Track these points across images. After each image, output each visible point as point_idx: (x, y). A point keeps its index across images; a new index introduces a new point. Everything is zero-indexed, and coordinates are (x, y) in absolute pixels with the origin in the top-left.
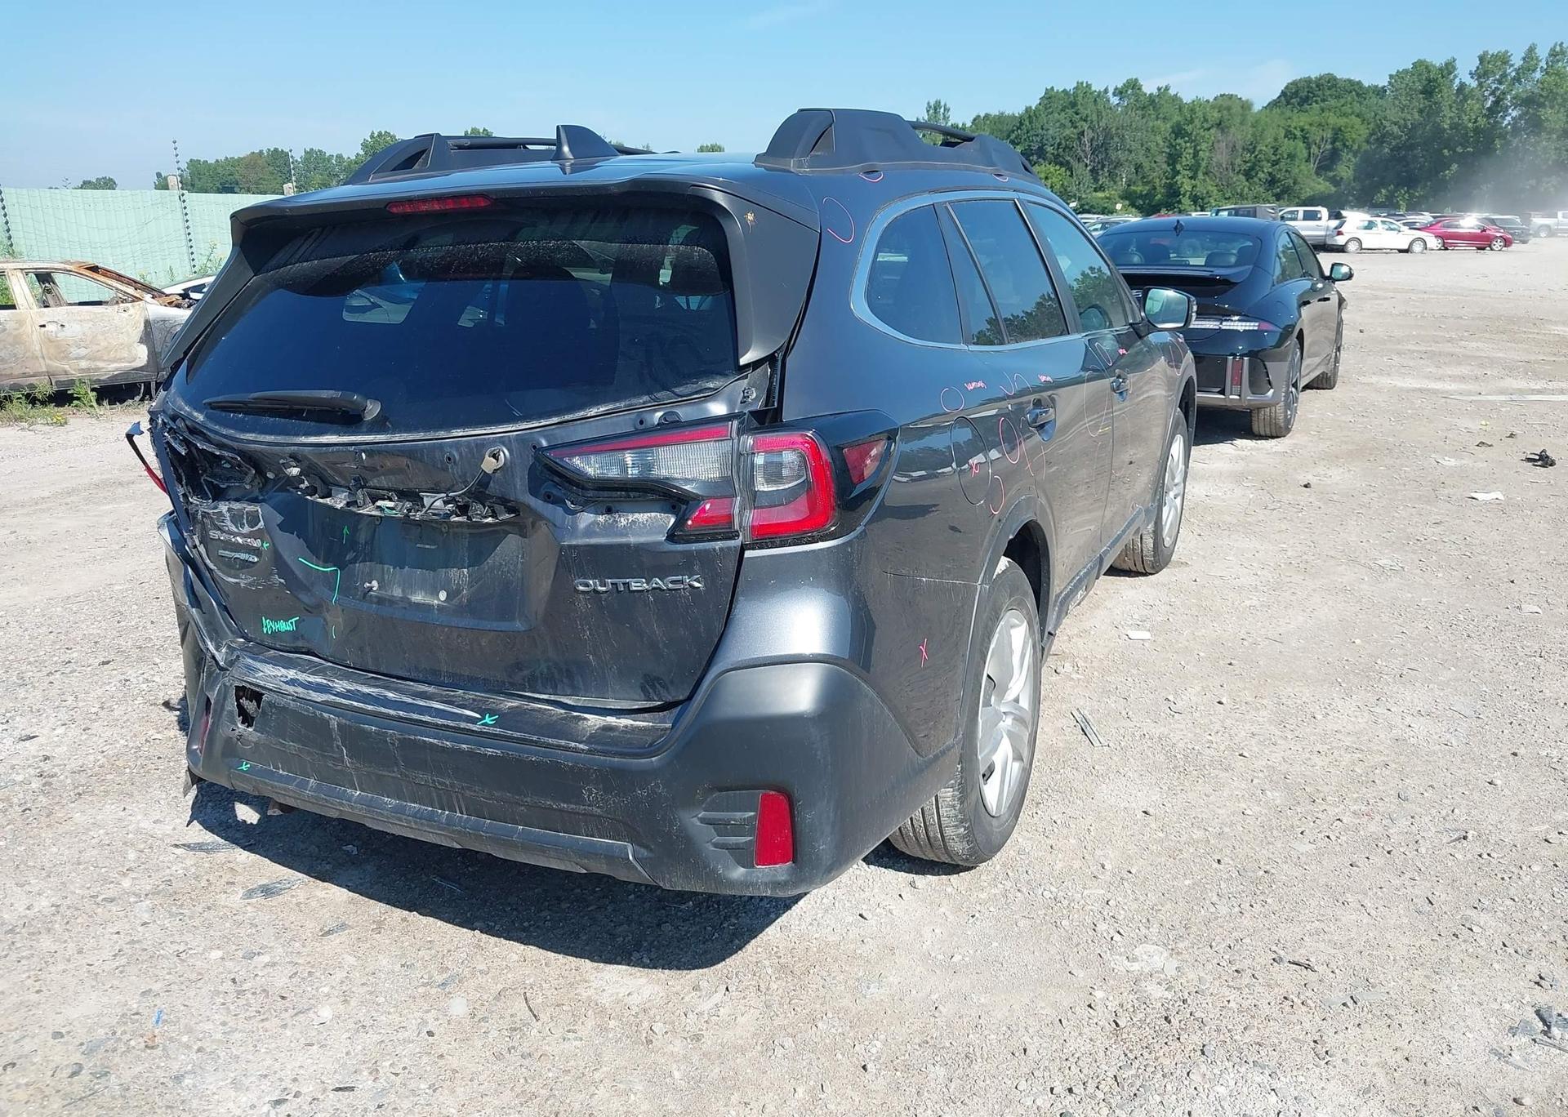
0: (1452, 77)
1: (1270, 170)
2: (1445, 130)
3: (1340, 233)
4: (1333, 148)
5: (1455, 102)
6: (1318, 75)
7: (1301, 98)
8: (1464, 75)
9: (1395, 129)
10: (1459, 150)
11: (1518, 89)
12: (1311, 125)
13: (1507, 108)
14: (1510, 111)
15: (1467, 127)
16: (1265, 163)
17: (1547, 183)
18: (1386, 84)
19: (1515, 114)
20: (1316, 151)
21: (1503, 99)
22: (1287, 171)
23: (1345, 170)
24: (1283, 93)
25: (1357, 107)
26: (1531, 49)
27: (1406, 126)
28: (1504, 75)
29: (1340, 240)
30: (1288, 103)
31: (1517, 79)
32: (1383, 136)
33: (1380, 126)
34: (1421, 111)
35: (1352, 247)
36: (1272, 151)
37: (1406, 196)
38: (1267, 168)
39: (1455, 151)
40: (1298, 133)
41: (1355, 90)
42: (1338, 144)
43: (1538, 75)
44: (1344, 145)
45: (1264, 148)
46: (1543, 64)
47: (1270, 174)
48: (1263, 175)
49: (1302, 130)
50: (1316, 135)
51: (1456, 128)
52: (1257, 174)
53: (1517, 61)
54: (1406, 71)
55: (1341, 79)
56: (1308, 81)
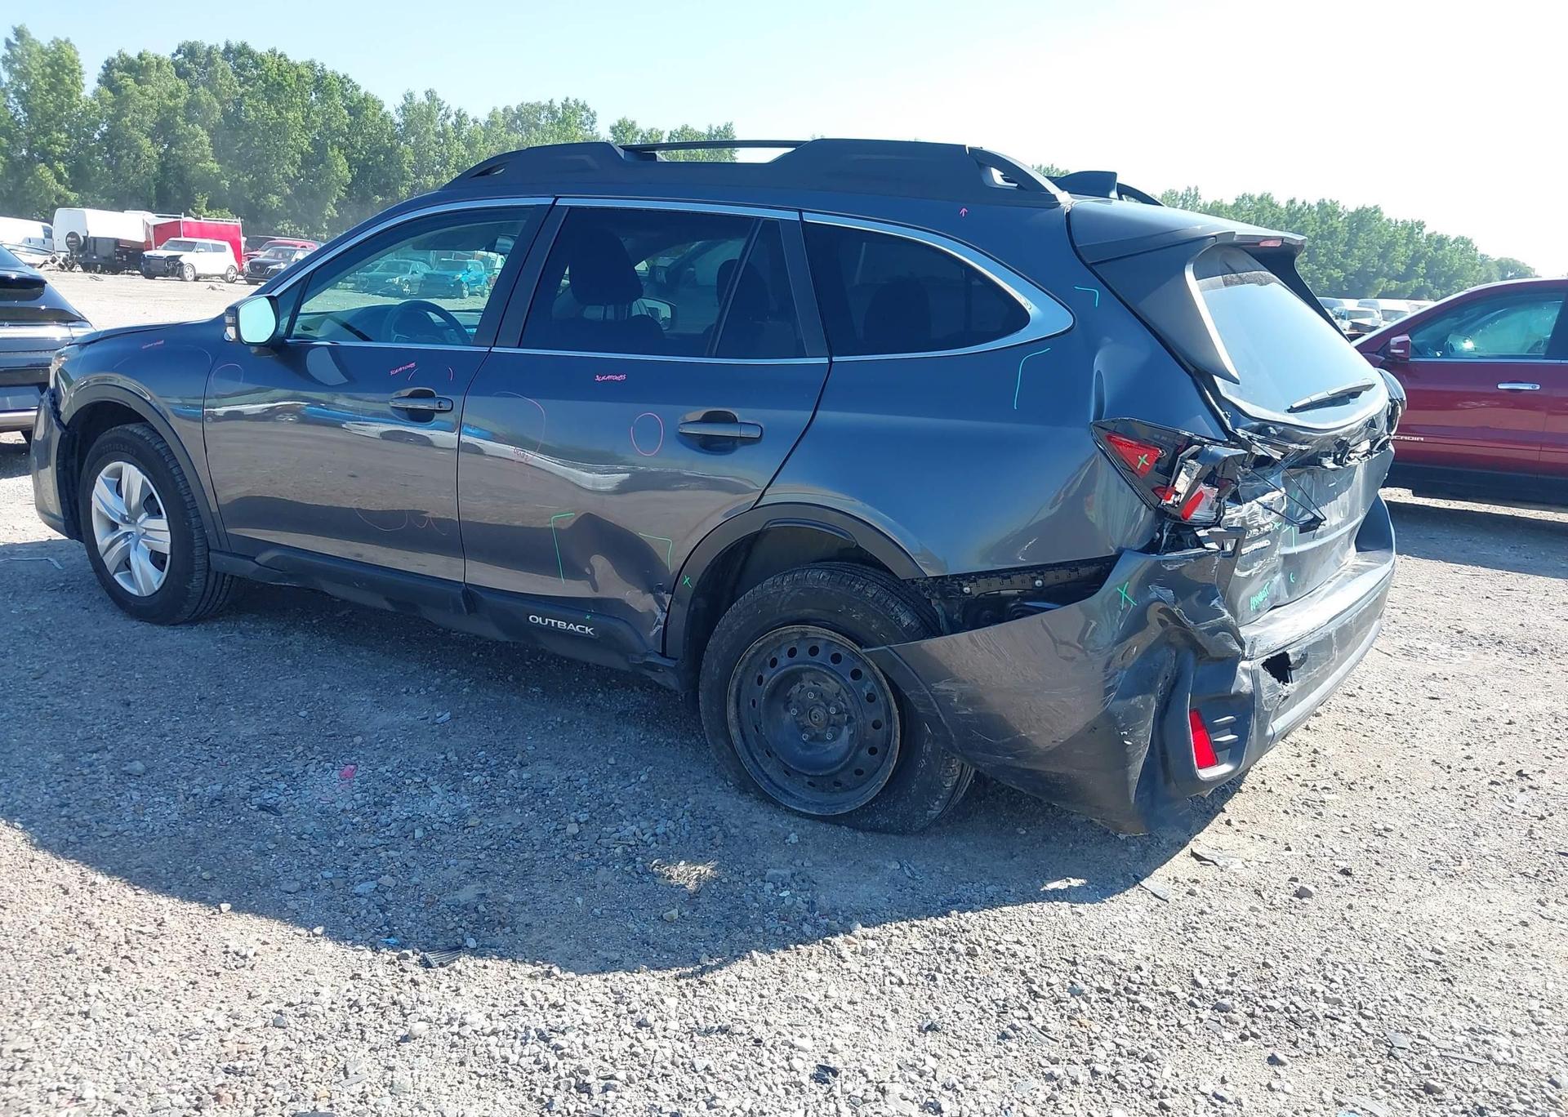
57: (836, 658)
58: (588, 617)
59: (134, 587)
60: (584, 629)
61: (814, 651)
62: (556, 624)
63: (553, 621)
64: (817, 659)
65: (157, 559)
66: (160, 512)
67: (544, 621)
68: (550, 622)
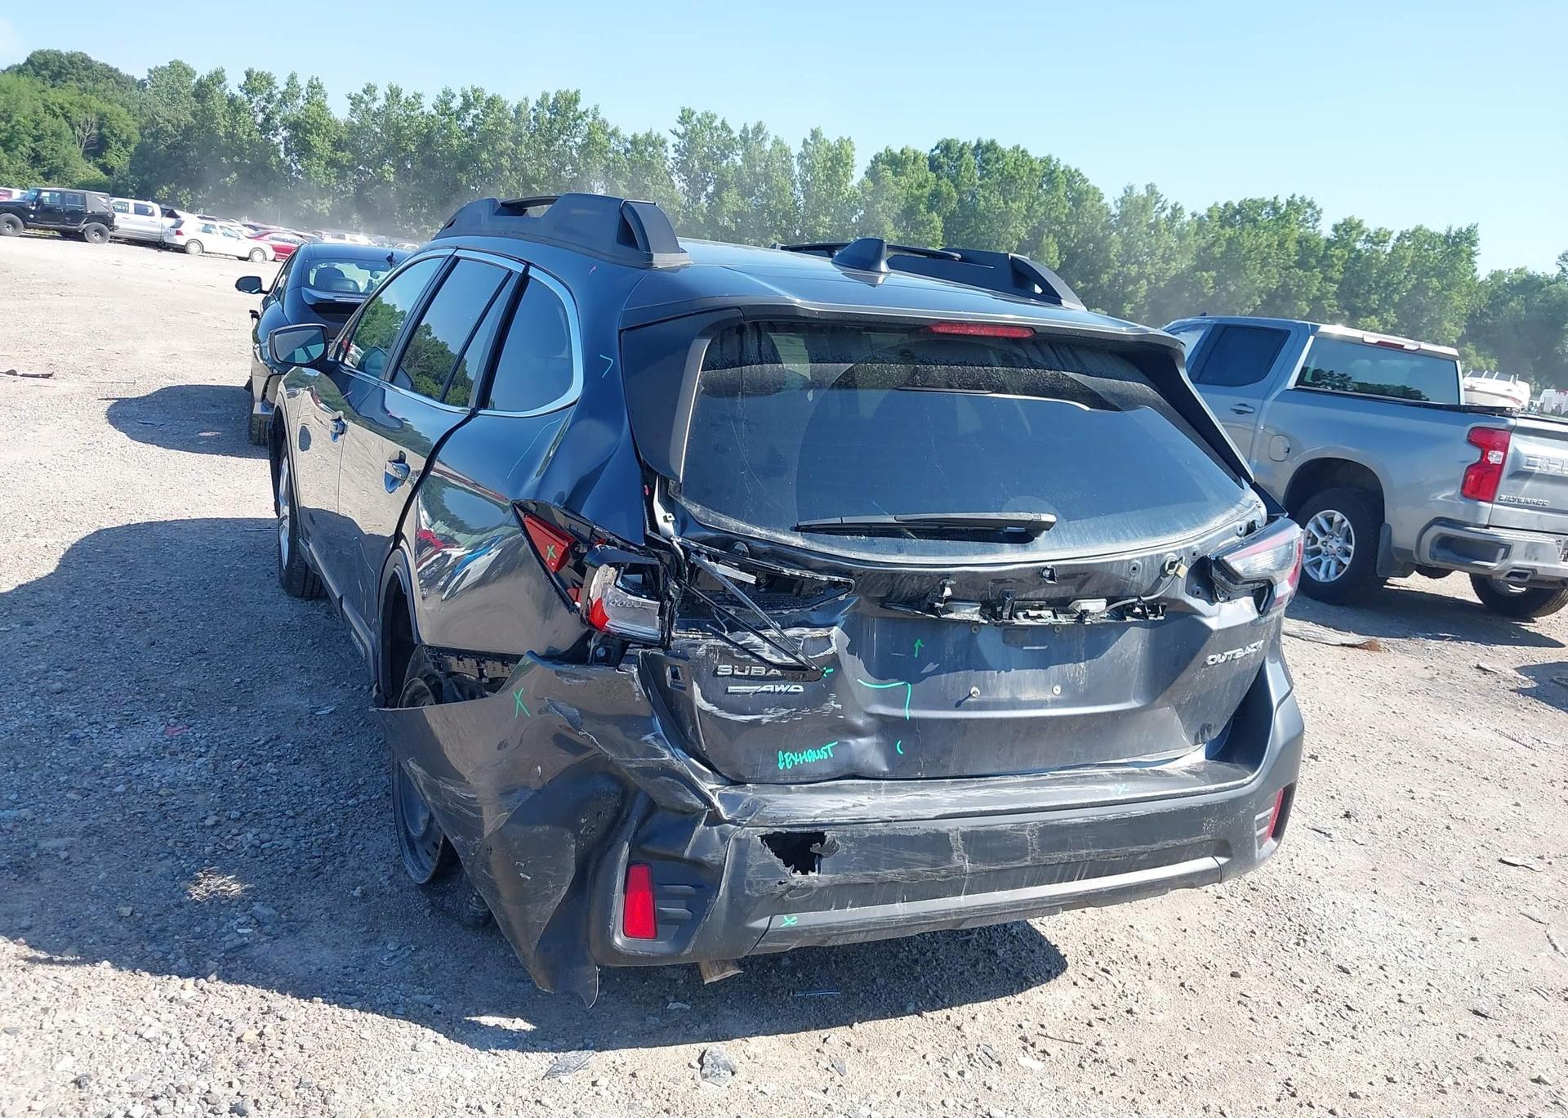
0: (222, 86)
1: (33, 145)
2: (221, 137)
3: (178, 233)
4: (100, 134)
5: (227, 111)
6: (69, 51)
7: (52, 71)
8: (234, 84)
9: (170, 127)
10: (236, 159)
11: (286, 111)
12: (71, 104)
13: (276, 129)
14: (280, 130)
15: (241, 139)
16: (25, 136)
17: (322, 205)
18: (146, 78)
19: (285, 134)
20: (81, 133)
21: (273, 118)
22: (52, 149)
23: (118, 159)
24: (29, 61)
25: (119, 96)
26: (293, 77)
27: (179, 126)
28: (271, 95)
29: (180, 241)
30: (37, 74)
31: (283, 102)
32: (157, 132)
33: (153, 121)
34: (194, 114)
35: (193, 248)
36: (33, 124)
37: (189, 197)
38: (28, 142)
39: (232, 160)
40: (58, 111)
41: (112, 76)
42: (104, 130)
43: (301, 102)
44: (112, 132)
45: (22, 119)
46: (304, 93)
47: (33, 150)
48: (24, 149)
49: (62, 108)
50: (78, 115)
51: (231, 137)
52: (17, 147)
53: (281, 85)
54: (163, 68)
55: (96, 62)
56: (58, 55)
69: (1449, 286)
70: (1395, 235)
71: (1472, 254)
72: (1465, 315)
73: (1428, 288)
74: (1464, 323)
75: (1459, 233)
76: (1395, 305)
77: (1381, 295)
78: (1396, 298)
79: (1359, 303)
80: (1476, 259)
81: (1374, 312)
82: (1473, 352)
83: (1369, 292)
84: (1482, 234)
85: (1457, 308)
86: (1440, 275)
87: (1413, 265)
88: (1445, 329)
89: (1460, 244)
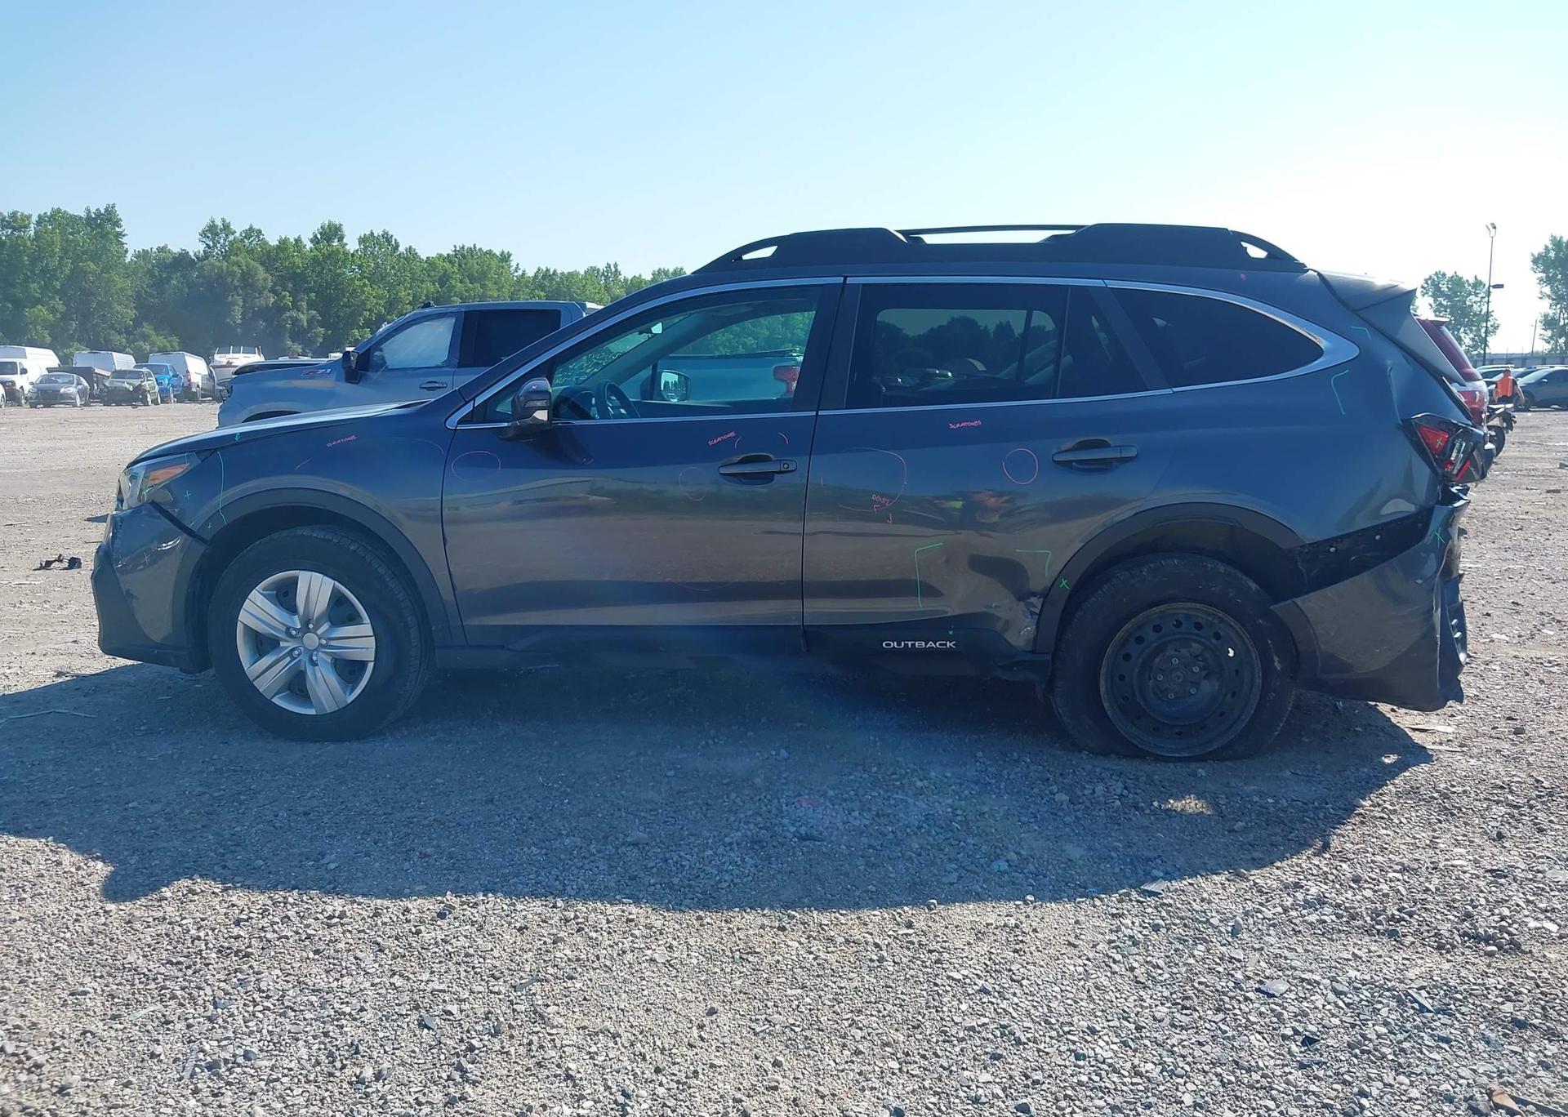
57: (1199, 626)
58: (951, 633)
59: (311, 705)
60: (946, 645)
61: (1179, 624)
62: (913, 645)
63: (910, 643)
64: (1182, 629)
65: (348, 669)
66: (359, 615)
67: (899, 644)
68: (906, 645)
69: (105, 270)
70: (34, 219)
71: (119, 235)
72: (131, 296)
73: (86, 273)
74: (132, 305)
75: (98, 214)
76: (57, 292)
77: (39, 283)
78: (58, 285)
79: (18, 292)
80: (124, 240)
81: (38, 301)
82: (153, 332)
83: (26, 280)
84: (121, 212)
85: (122, 290)
86: (95, 258)
87: (65, 251)
88: (118, 312)
89: (104, 224)
